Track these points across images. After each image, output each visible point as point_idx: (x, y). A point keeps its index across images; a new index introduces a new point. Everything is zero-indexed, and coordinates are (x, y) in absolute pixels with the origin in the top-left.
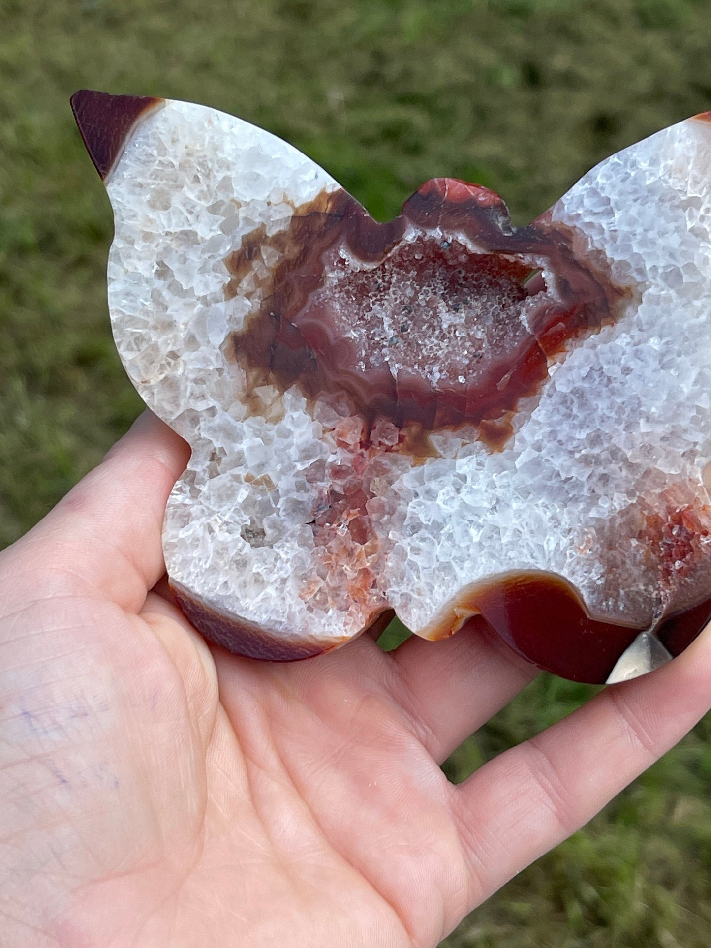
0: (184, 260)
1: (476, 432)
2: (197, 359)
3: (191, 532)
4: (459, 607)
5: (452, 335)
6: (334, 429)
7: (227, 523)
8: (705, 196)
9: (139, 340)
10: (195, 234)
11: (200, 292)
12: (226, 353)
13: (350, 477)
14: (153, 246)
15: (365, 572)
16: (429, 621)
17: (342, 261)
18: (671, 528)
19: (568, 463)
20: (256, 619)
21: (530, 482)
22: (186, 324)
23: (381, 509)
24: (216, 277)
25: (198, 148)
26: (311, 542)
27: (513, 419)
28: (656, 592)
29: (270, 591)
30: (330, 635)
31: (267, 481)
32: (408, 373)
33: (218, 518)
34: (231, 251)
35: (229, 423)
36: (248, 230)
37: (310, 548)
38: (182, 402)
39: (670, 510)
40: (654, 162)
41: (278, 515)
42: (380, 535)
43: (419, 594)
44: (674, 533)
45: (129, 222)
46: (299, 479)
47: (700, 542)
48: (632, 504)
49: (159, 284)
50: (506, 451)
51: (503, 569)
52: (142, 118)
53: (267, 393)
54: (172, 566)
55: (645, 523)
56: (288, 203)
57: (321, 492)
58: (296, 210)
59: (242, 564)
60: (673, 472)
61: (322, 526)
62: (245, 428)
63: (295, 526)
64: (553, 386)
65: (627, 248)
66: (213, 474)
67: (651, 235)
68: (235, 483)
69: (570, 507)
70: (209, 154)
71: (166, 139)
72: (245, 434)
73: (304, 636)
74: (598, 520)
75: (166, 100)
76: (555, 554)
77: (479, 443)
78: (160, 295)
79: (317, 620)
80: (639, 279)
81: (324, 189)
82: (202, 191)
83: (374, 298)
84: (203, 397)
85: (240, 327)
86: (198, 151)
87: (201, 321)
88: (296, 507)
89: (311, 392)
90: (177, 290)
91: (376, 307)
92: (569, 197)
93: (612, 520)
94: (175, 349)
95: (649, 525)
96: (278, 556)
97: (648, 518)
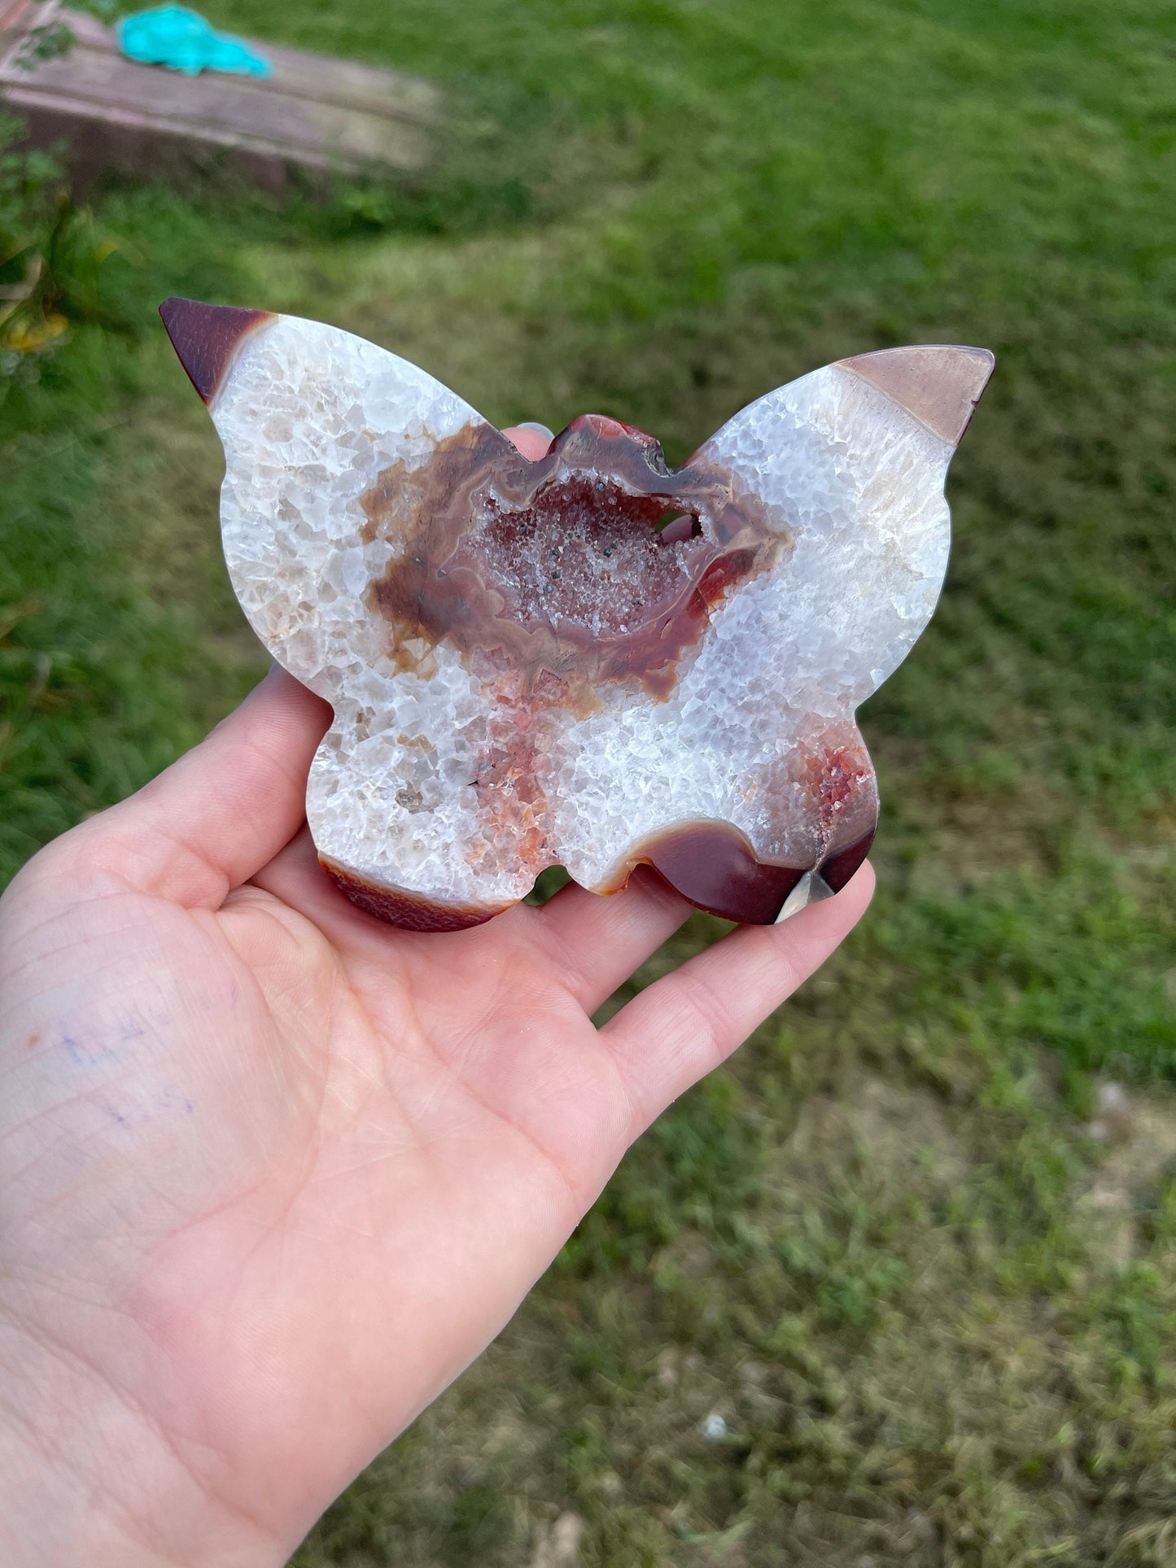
0: (311, 498)
2: (334, 611)
3: (340, 801)
4: (631, 860)
5: (606, 582)
6: (493, 684)
7: (380, 789)
8: (850, 442)
9: (263, 588)
10: (323, 469)
11: (333, 535)
12: (368, 604)
13: (511, 734)
14: (274, 483)
15: (534, 831)
16: (601, 877)
17: (491, 502)
18: (830, 770)
19: (732, 710)
20: (419, 888)
21: (695, 731)
22: (318, 571)
23: (547, 766)
24: (350, 518)
25: (320, 370)
26: (476, 803)
27: (676, 668)
28: (817, 832)
29: (434, 858)
30: (499, 899)
31: (423, 742)
32: (569, 622)
33: (370, 784)
34: (367, 488)
35: (376, 680)
36: (384, 466)
37: (474, 809)
38: (321, 658)
39: (828, 753)
40: (801, 405)
41: (437, 777)
42: (549, 793)
43: (590, 850)
44: (833, 774)
45: (243, 454)
46: (459, 738)
47: (855, 781)
48: (793, 749)
49: (283, 526)
50: (671, 701)
52: (251, 334)
53: (416, 647)
54: (321, 839)
55: (806, 767)
56: (429, 436)
57: (481, 751)
58: (438, 445)
59: (398, 830)
60: (829, 716)
61: (486, 786)
62: (395, 685)
63: (455, 788)
64: (714, 635)
65: (779, 493)
66: (362, 736)
67: (801, 479)
68: (386, 745)
69: (735, 755)
70: (334, 380)
71: (282, 360)
72: (395, 691)
73: (472, 902)
74: (762, 766)
75: (280, 315)
76: (722, 803)
77: (643, 694)
78: (286, 538)
79: (485, 884)
80: (792, 524)
81: (468, 422)
82: (327, 421)
83: (521, 543)
84: (343, 651)
85: (382, 574)
86: (320, 375)
87: (335, 567)
88: (454, 767)
89: (464, 645)
90: (304, 531)
91: (525, 551)
92: (721, 439)
93: (776, 764)
94: (306, 599)
95: (810, 768)
96: (440, 821)
97: (808, 762)
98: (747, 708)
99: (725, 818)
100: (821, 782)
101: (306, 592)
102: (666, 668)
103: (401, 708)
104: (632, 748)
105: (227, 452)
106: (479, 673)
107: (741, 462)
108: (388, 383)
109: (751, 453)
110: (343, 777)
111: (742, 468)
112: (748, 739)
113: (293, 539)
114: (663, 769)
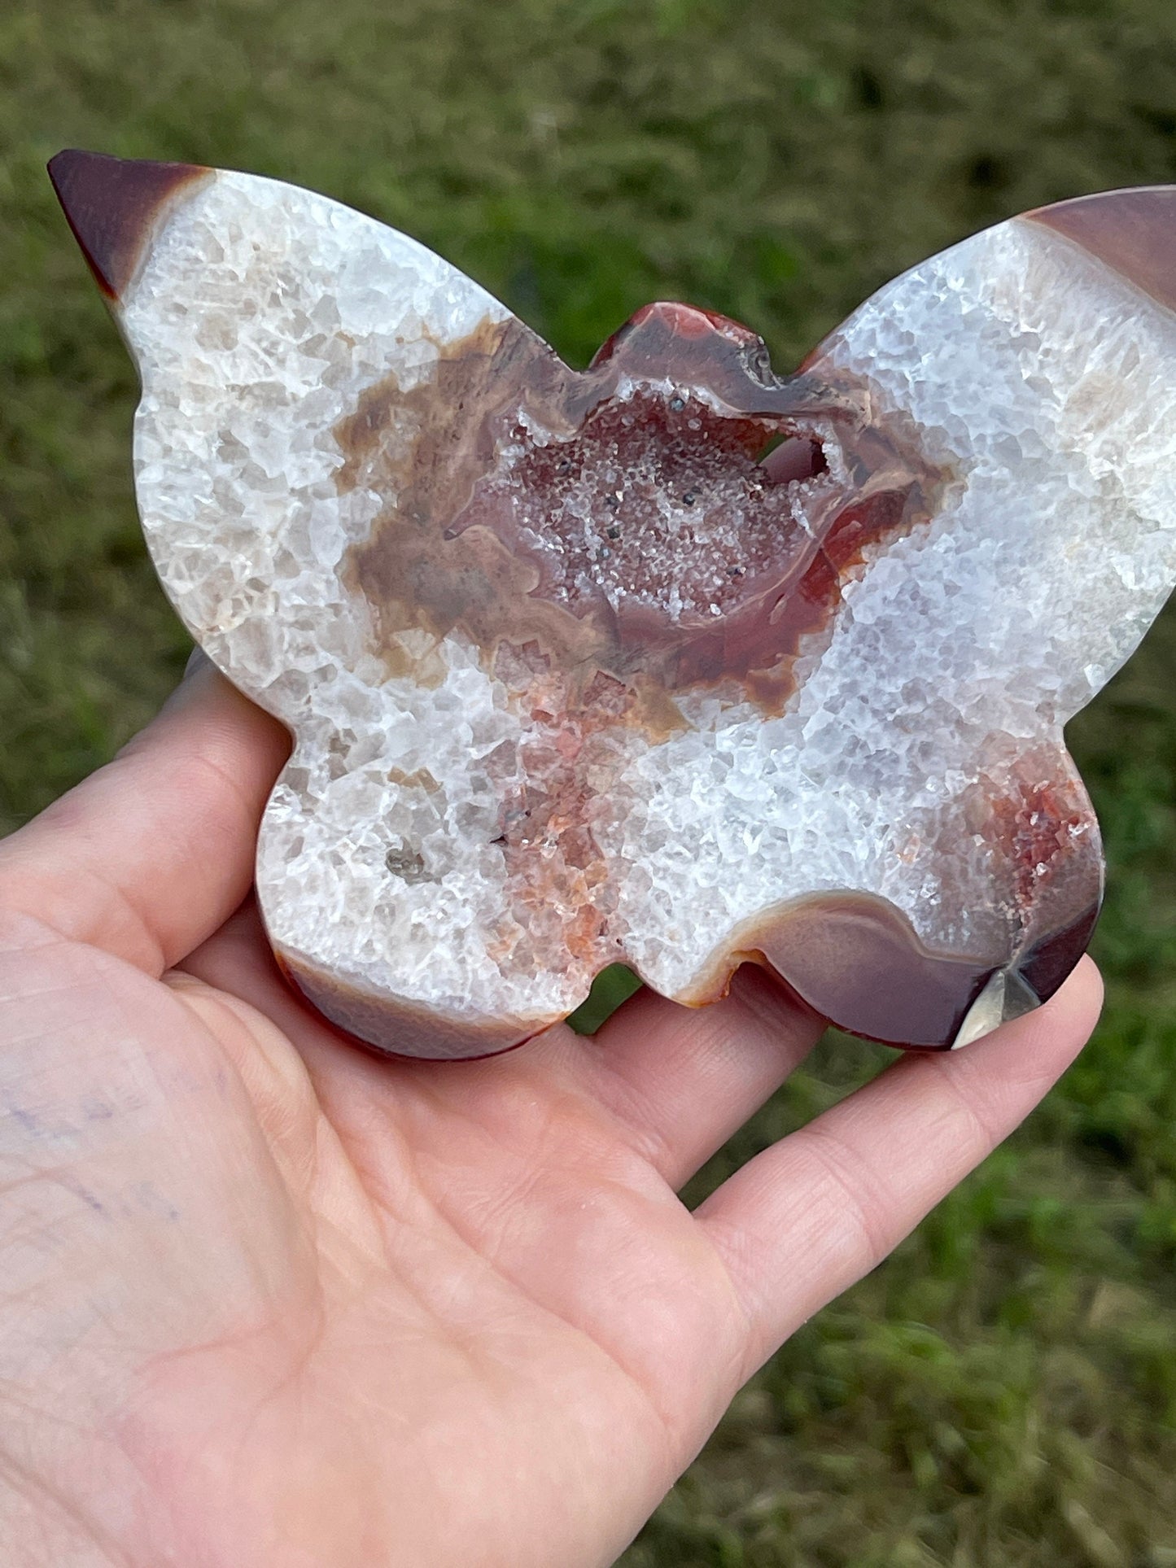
0: (263, 430)
1: (741, 689)
2: (294, 590)
3: (305, 867)
5: (688, 541)
6: (525, 694)
7: (363, 849)
8: (1043, 332)
9: (193, 559)
10: (280, 388)
11: (295, 481)
12: (345, 579)
13: (553, 767)
14: (210, 409)
15: (589, 910)
16: (689, 978)
17: (520, 430)
18: (1029, 817)
19: (878, 728)
20: (420, 995)
21: (824, 759)
22: (274, 535)
23: (605, 813)
24: (318, 457)
25: (275, 248)
26: (502, 868)
27: (794, 667)
28: (1012, 911)
29: (442, 951)
31: (426, 779)
32: (634, 602)
33: (349, 842)
34: (343, 416)
35: (357, 691)
36: (366, 383)
37: (498, 877)
38: (277, 659)
39: (1024, 790)
40: (970, 279)
41: (447, 832)
42: (609, 853)
43: (671, 939)
44: (1033, 821)
45: (167, 369)
46: (475, 773)
47: (1068, 833)
48: (972, 785)
49: (223, 470)
50: (788, 715)
51: (794, 892)
52: (178, 197)
53: (414, 642)
54: (279, 922)
55: (992, 812)
56: (430, 339)
57: (509, 792)
58: (443, 351)
59: (388, 911)
60: (1023, 735)
61: (517, 844)
62: (384, 697)
63: (471, 846)
64: (850, 618)
65: (940, 409)
66: (337, 772)
67: (973, 387)
68: (371, 784)
69: (885, 795)
70: (295, 262)
71: (222, 235)
72: (383, 706)
73: (499, 1016)
74: (925, 810)
75: (217, 170)
76: (867, 867)
77: (747, 704)
78: (228, 487)
79: (517, 990)
80: (960, 453)
81: (486, 318)
82: (285, 320)
83: (561, 487)
84: (309, 649)
85: (366, 538)
86: (275, 254)
87: (300, 529)
88: (470, 815)
89: (483, 636)
90: (255, 478)
91: (568, 500)
92: (852, 332)
93: (945, 809)
94: (256, 575)
95: (998, 815)
96: (449, 896)
97: (995, 804)
98: (901, 724)
99: (872, 889)
100: (1014, 834)
101: (256, 564)
102: (779, 667)
103: (392, 729)
104: (732, 786)
105: (144, 366)
106: (506, 677)
107: (882, 365)
108: (371, 263)
109: (896, 351)
110: (309, 829)
111: (885, 373)
112: (903, 769)
113: (239, 488)
114: (777, 815)
